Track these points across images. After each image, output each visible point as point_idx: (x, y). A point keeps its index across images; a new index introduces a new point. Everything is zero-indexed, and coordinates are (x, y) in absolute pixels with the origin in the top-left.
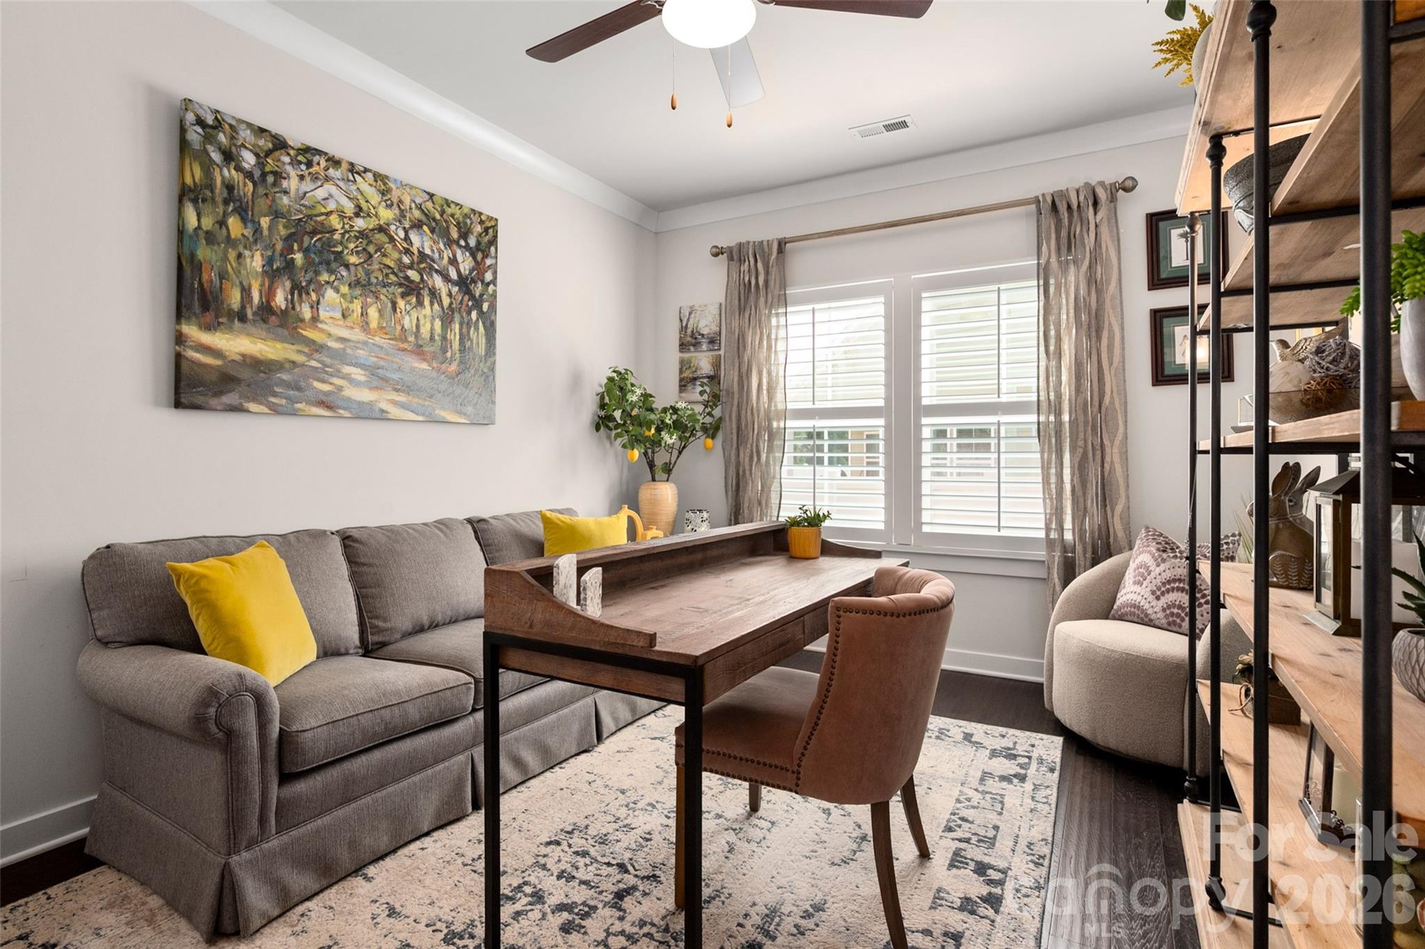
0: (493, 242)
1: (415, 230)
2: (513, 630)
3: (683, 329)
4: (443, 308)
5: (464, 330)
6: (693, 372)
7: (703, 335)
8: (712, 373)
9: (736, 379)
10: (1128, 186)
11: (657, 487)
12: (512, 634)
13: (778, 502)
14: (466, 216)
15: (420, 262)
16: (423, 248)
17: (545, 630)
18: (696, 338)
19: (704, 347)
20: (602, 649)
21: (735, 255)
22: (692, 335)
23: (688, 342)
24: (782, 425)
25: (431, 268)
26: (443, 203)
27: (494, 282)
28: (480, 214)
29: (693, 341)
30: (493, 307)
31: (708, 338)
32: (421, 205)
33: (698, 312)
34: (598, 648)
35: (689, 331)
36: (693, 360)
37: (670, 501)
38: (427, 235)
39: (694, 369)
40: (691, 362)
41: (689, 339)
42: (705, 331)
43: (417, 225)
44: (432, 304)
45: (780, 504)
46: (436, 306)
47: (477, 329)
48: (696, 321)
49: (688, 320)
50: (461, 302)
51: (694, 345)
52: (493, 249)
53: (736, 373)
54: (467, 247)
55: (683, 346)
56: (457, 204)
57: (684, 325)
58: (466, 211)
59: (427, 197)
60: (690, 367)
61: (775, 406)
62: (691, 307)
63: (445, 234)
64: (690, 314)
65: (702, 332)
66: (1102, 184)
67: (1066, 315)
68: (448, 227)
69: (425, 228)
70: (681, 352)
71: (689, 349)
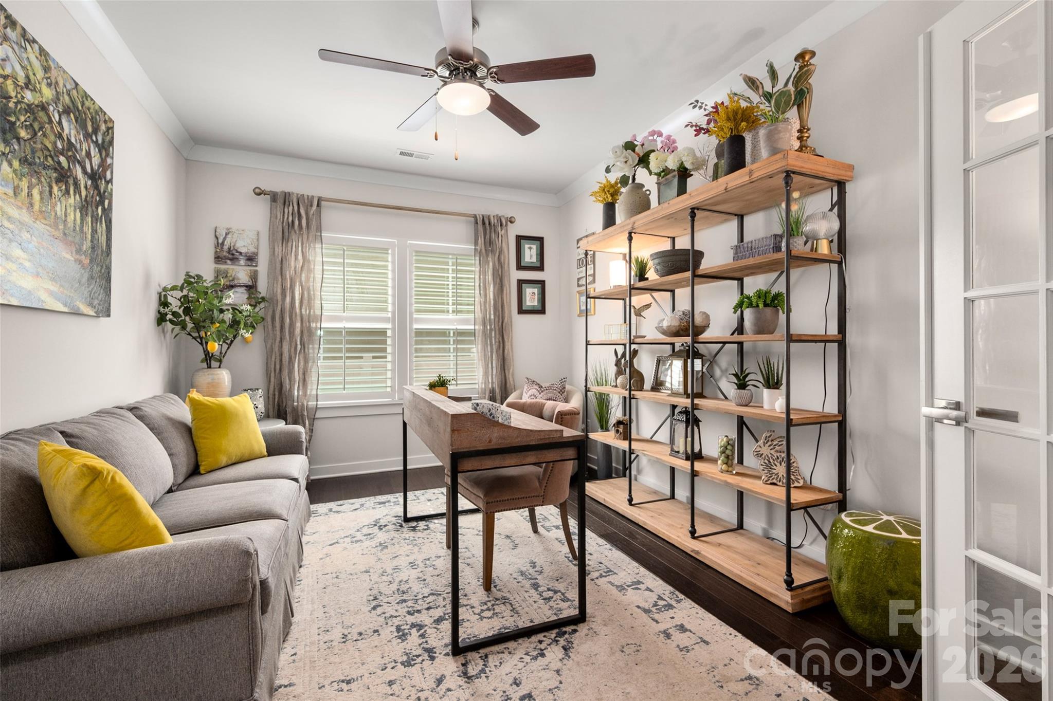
0: (111, 143)
1: (65, 115)
2: (477, 447)
3: (219, 245)
4: (81, 199)
5: (94, 224)
6: (230, 281)
7: (241, 253)
8: (250, 283)
9: (279, 291)
10: (511, 221)
11: (216, 373)
12: (476, 449)
13: (317, 379)
14: (97, 113)
15: (68, 150)
16: (70, 136)
17: (500, 441)
18: (233, 254)
19: (242, 262)
20: (537, 443)
21: (280, 200)
22: (229, 251)
23: (224, 256)
24: (319, 325)
25: (75, 157)
26: (83, 94)
27: (111, 181)
28: (105, 114)
29: (230, 256)
30: (110, 204)
31: (246, 256)
32: (70, 91)
33: (236, 235)
34: (534, 443)
35: (226, 248)
36: (230, 272)
37: (226, 384)
38: (73, 123)
39: (231, 279)
40: (227, 273)
41: (225, 254)
42: (243, 250)
43: (67, 111)
44: (75, 195)
45: (318, 380)
46: (77, 196)
47: (101, 223)
48: (234, 240)
49: (225, 238)
50: (92, 197)
51: (231, 260)
52: (111, 148)
53: (279, 286)
54: (96, 143)
55: (218, 259)
56: (92, 99)
57: (220, 241)
58: (97, 108)
59: (74, 85)
60: (226, 276)
61: (314, 312)
62: (228, 229)
63: (84, 126)
64: (227, 234)
65: (239, 250)
66: (504, 216)
67: (490, 277)
68: (86, 120)
69: (72, 115)
70: (216, 263)
71: (226, 262)
